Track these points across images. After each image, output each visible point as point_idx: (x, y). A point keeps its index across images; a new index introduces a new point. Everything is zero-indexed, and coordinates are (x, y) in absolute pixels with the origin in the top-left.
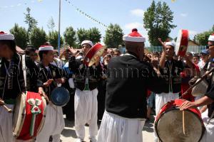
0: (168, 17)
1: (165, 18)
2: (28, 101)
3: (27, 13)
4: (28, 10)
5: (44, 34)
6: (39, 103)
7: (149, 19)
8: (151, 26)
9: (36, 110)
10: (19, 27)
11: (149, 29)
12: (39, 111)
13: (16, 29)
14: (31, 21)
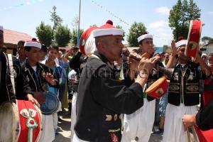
0: (195, 15)
1: (191, 16)
2: (21, 113)
3: (53, 11)
4: (55, 8)
5: (69, 32)
6: (34, 114)
7: (175, 17)
8: (176, 25)
9: (32, 123)
10: (45, 25)
11: (174, 28)
12: (35, 124)
13: (42, 27)
14: (56, 19)
